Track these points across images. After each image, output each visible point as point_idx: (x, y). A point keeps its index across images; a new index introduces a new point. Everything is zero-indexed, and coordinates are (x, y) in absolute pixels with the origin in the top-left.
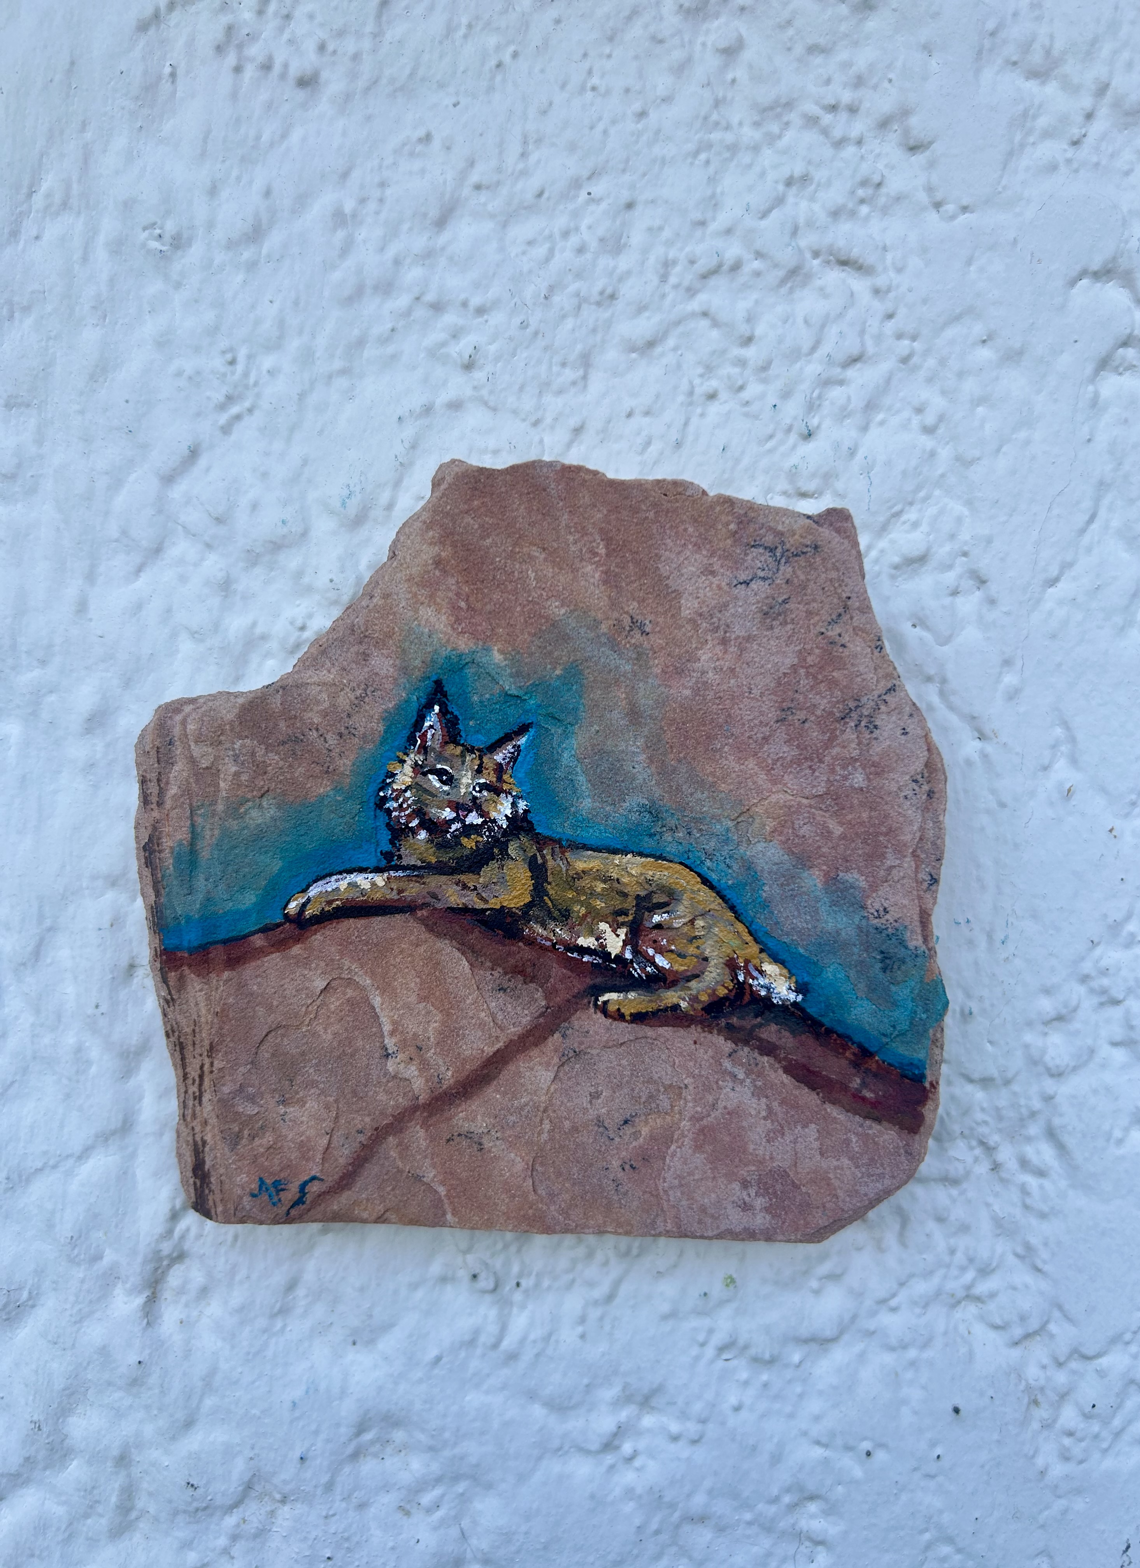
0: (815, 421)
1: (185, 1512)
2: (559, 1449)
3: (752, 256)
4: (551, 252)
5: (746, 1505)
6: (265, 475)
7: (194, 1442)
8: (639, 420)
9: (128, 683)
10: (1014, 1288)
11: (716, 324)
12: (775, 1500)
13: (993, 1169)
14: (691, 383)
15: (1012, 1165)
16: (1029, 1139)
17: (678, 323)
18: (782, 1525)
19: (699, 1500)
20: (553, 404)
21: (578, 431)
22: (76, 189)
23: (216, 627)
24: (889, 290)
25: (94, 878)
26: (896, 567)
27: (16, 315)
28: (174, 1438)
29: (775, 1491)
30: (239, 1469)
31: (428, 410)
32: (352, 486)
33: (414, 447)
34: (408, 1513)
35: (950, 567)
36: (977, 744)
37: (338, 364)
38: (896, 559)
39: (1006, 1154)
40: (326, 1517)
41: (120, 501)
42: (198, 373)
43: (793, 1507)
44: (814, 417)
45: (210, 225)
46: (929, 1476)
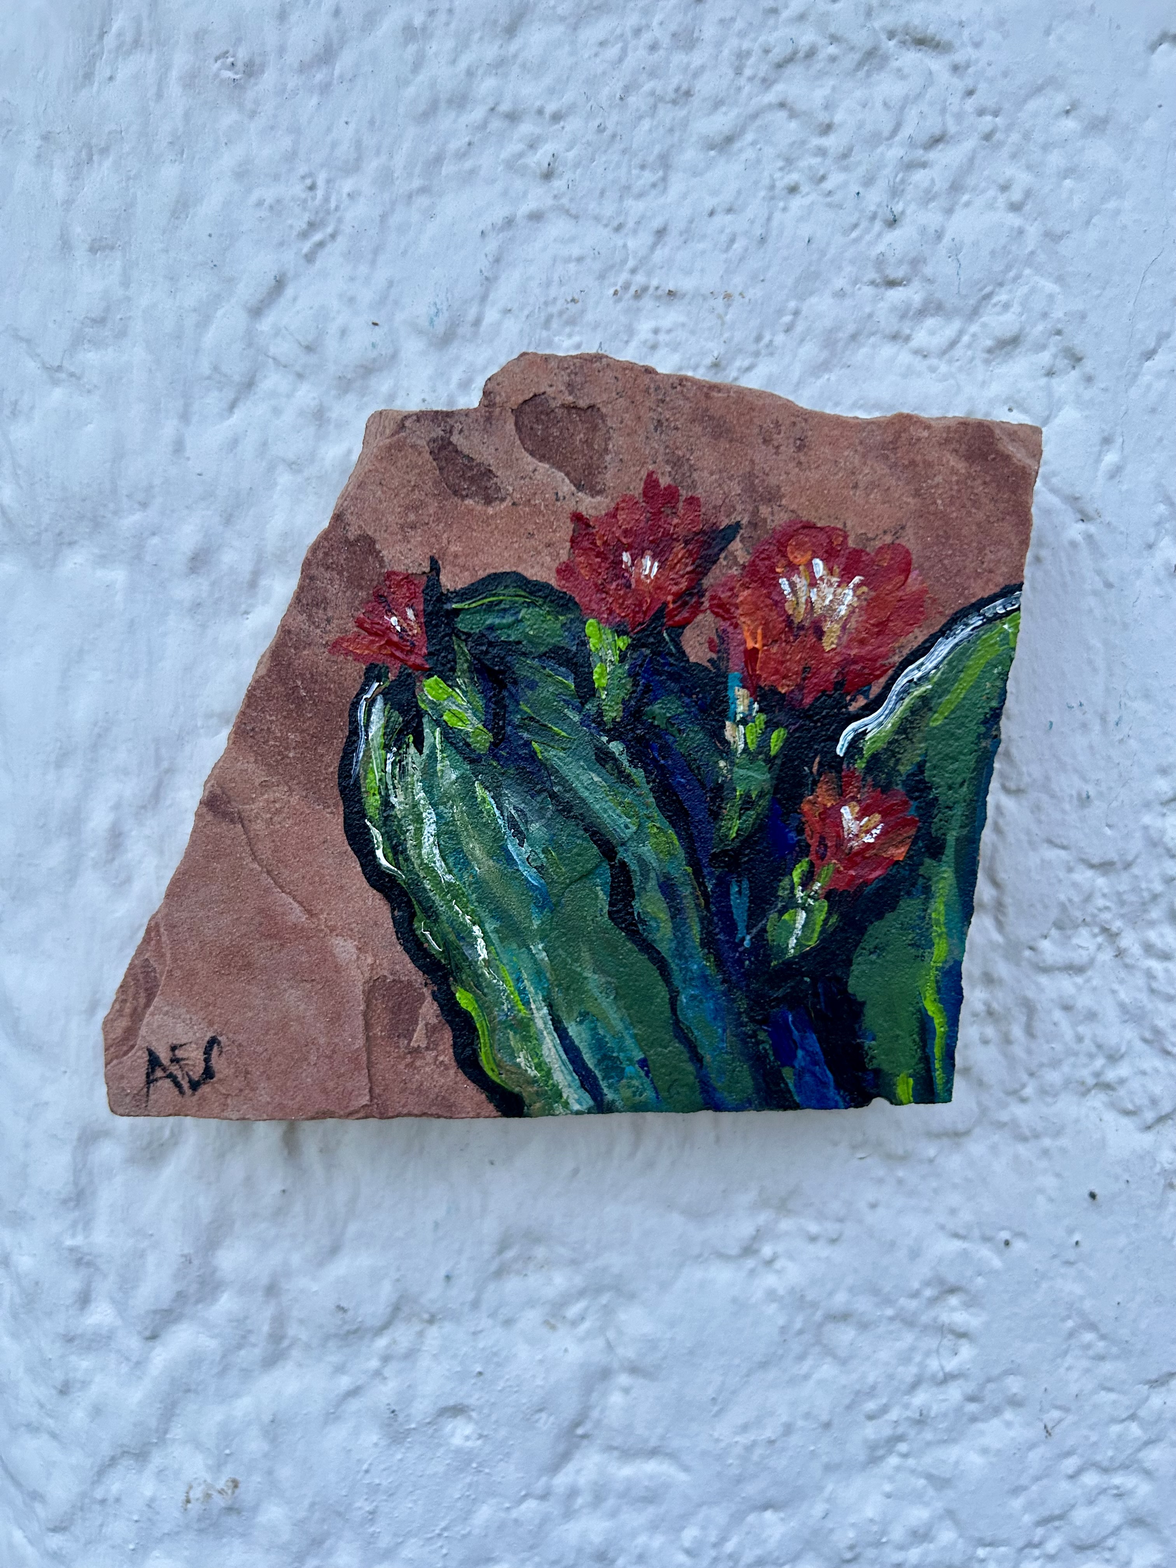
0: (898, 208)
1: (336, 1335)
2: (700, 1256)
3: (826, 41)
4: (624, 51)
5: (888, 1301)
6: (352, 300)
7: (340, 1268)
8: (720, 219)
9: (228, 520)
10: (1144, 1073)
11: (793, 115)
12: (915, 1295)
13: (1116, 956)
14: (771, 176)
15: (1136, 950)
16: (1152, 924)
17: (755, 116)
18: (925, 1318)
19: (840, 1299)
20: (635, 207)
21: (661, 233)
22: (146, 25)
23: (312, 457)
24: (968, 66)
25: (209, 716)
26: (990, 351)
27: (95, 158)
28: (321, 1265)
29: (916, 1285)
30: (386, 1291)
31: (509, 222)
32: (439, 303)
33: (497, 261)
34: (553, 1327)
35: (1044, 347)
36: (1081, 526)
37: (417, 183)
38: (989, 343)
39: (1129, 941)
40: (474, 1334)
41: (210, 338)
42: (278, 201)
43: (933, 1301)
44: (898, 202)
45: (282, 50)
46: (1069, 1263)
